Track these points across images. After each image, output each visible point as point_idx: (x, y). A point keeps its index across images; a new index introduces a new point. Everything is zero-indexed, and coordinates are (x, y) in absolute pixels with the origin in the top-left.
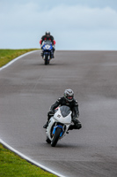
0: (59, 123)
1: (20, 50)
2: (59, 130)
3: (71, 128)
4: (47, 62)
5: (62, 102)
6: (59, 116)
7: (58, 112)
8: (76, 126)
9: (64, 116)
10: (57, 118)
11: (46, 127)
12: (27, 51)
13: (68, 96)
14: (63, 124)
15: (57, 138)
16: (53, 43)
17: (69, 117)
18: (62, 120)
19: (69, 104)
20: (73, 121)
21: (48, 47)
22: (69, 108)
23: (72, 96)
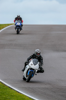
0: (31, 69)
1: (5, 25)
3: (38, 72)
4: (18, 33)
5: (33, 57)
6: (32, 64)
7: (31, 62)
8: (41, 71)
9: (35, 65)
10: (31, 66)
11: (23, 70)
12: (8, 25)
13: (37, 53)
14: (34, 69)
15: (30, 77)
16: (22, 22)
18: (33, 67)
19: (38, 58)
21: (19, 24)
22: (37, 60)
23: (40, 53)
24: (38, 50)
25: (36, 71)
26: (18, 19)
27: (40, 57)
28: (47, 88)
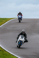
0: (20, 41)
2: (21, 43)
3: (25, 42)
4: (20, 22)
5: (21, 34)
6: (20, 38)
8: (26, 41)
9: (22, 38)
12: (12, 19)
13: (23, 32)
14: (22, 41)
17: (24, 38)
18: (21, 40)
20: (25, 40)
21: (20, 17)
23: (24, 32)
24: (24, 30)
25: (23, 42)
26: (20, 14)
27: (25, 34)
28: (35, 55)
